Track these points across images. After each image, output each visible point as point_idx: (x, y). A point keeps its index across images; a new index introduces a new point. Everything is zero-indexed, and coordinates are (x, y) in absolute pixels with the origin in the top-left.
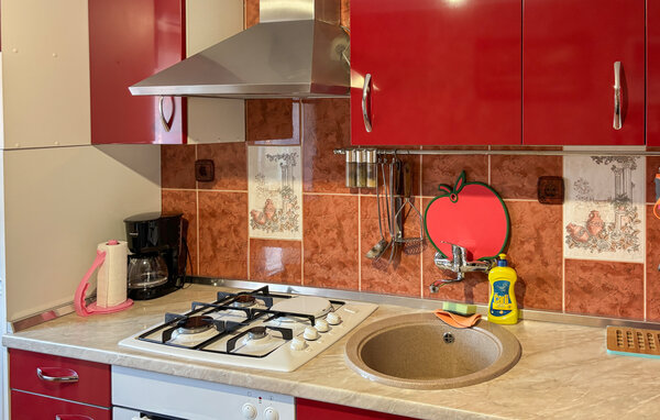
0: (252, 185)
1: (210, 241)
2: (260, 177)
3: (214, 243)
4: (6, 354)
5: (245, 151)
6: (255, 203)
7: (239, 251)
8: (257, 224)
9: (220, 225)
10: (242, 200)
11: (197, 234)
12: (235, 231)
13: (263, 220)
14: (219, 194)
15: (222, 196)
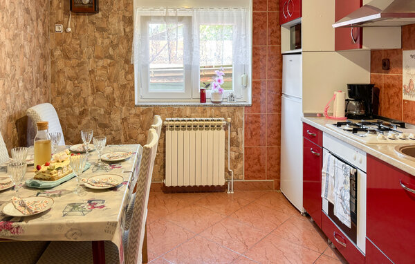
0: (404, 71)
1: (387, 100)
2: (408, 67)
3: (389, 101)
4: (302, 125)
5: (402, 54)
6: (405, 82)
7: (398, 106)
8: (406, 92)
9: (392, 92)
10: (400, 78)
11: (382, 96)
12: (397, 95)
13: (408, 90)
14: (391, 76)
15: (393, 77)
